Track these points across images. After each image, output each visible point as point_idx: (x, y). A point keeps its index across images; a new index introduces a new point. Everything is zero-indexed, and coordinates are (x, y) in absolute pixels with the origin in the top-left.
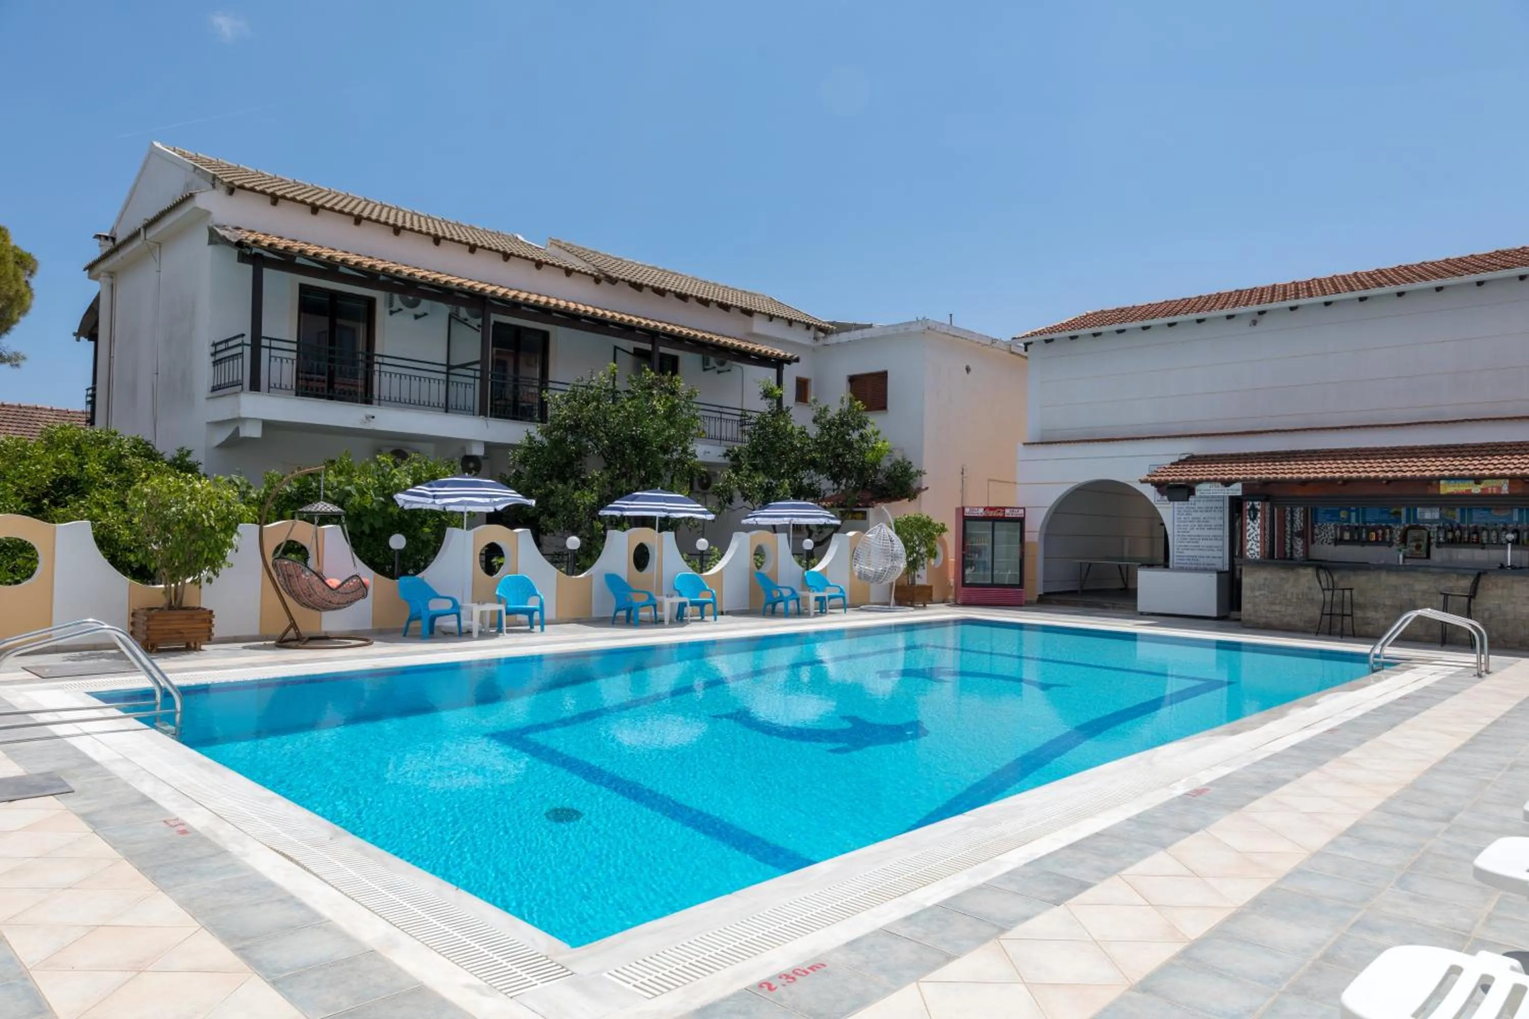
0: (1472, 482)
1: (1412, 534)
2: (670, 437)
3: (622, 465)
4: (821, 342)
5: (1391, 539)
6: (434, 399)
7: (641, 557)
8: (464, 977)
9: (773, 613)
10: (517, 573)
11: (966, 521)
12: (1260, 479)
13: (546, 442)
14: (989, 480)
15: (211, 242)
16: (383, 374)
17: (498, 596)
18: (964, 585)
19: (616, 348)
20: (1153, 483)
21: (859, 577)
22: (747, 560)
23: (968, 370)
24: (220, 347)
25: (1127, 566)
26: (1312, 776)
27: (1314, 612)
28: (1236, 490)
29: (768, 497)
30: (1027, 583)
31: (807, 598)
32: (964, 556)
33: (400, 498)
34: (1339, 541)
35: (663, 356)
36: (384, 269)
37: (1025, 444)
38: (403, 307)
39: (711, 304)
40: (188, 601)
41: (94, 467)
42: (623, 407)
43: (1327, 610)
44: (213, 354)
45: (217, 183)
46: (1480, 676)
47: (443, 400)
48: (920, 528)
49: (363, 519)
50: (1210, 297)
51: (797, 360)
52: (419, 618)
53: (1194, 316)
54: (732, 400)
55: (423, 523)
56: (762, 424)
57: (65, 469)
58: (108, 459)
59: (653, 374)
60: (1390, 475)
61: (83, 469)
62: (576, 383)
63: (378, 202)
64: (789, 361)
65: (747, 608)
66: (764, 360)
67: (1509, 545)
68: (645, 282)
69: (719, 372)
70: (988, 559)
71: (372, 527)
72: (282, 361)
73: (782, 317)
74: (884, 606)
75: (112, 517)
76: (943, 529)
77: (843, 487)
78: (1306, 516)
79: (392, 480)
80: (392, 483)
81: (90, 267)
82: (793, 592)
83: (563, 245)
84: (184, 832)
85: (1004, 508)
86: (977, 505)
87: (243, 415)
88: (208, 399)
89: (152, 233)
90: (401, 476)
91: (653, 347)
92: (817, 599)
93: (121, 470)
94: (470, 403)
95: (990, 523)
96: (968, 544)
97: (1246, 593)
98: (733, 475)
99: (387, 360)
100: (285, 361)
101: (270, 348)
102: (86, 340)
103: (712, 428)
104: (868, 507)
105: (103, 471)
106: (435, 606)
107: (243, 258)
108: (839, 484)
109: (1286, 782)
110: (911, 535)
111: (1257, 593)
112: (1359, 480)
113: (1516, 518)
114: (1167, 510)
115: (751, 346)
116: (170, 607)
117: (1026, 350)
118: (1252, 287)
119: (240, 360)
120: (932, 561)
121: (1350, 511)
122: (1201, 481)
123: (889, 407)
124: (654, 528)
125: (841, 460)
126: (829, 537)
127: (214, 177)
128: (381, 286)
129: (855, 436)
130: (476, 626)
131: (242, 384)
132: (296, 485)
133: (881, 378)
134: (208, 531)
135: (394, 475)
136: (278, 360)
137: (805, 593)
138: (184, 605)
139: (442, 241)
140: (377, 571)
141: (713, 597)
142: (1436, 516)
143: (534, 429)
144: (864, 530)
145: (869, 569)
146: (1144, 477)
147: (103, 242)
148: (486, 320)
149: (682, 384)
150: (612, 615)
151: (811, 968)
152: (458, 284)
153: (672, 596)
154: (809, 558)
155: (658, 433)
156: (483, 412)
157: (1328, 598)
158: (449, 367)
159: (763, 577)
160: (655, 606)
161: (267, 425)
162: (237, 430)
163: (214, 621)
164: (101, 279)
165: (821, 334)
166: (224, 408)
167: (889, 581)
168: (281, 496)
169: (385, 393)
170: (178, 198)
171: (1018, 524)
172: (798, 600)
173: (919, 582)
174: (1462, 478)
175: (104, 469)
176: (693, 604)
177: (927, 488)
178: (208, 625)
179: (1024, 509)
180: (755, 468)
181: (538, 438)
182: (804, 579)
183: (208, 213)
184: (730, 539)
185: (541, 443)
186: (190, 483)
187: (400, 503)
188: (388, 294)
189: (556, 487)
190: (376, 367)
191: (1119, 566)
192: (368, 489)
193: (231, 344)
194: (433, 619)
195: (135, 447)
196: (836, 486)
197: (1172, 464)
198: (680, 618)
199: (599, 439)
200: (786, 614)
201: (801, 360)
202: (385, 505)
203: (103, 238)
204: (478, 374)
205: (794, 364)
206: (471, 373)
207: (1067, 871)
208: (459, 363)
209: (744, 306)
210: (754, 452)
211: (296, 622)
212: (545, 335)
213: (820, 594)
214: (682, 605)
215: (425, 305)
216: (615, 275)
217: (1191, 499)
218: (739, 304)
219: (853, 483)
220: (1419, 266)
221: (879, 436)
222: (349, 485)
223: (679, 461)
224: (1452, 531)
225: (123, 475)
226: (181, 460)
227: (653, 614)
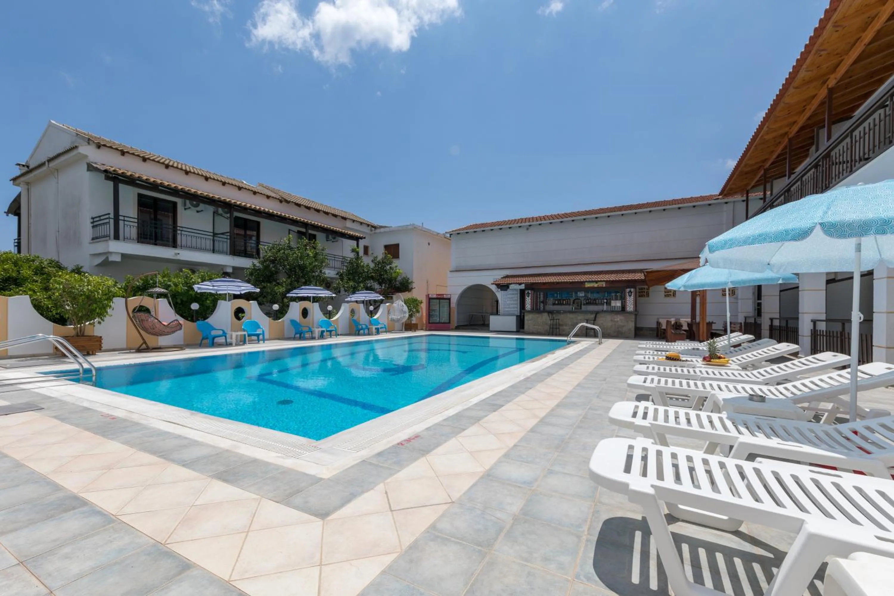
0: (595, 283)
1: (576, 301)
2: (315, 266)
3: (295, 277)
4: (373, 232)
5: (570, 303)
6: (208, 247)
7: (305, 313)
8: (273, 454)
9: (359, 335)
10: (251, 319)
11: (430, 299)
12: (531, 283)
13: (261, 266)
14: (437, 285)
15: (88, 170)
16: (183, 235)
17: (243, 329)
18: (429, 323)
19: (289, 230)
20: (496, 284)
21: (391, 320)
22: (348, 314)
23: (429, 244)
24: (95, 220)
25: (485, 315)
26: (561, 372)
27: (547, 328)
28: (523, 287)
29: (354, 290)
30: (451, 322)
31: (372, 328)
32: (429, 312)
33: (196, 287)
34: (554, 304)
35: (310, 234)
36: (182, 189)
37: (451, 271)
38: (190, 206)
39: (330, 214)
40: (88, 332)
41: (26, 272)
42: (295, 253)
43: (551, 327)
44: (92, 223)
45: (91, 142)
46: (600, 344)
47: (212, 248)
48: (413, 302)
49: (177, 297)
50: (512, 220)
51: (365, 238)
52: (207, 338)
53: (508, 226)
54: (338, 253)
55: (207, 299)
56: (351, 263)
57: (8, 273)
58: (34, 269)
59: (307, 240)
60: (571, 281)
61: (20, 273)
62: (274, 243)
63: (175, 161)
64: (361, 238)
65: (348, 333)
66: (351, 237)
67: (605, 304)
68: (302, 204)
69: (333, 242)
70: (438, 314)
71: (182, 300)
72: (130, 227)
73: (358, 221)
74: (401, 331)
75: (40, 295)
76: (422, 302)
77: (383, 287)
78: (544, 295)
79: (191, 280)
80: (191, 281)
81: (14, 180)
82: (367, 326)
83: (264, 186)
84: (113, 418)
85: (443, 294)
86: (433, 293)
87: (110, 251)
88: (90, 243)
89: (52, 164)
90: (195, 278)
91: (306, 230)
92: (376, 329)
93: (43, 274)
94: (225, 249)
95: (438, 301)
96: (430, 308)
97: (526, 322)
98: (341, 282)
99: (184, 229)
100: (132, 227)
101: (124, 220)
102: (13, 216)
103: (332, 263)
104: (392, 294)
105: (32, 274)
106: (214, 333)
107: (107, 178)
108: (382, 287)
109: (554, 374)
110: (410, 304)
111: (529, 322)
112: (562, 282)
113: (606, 295)
114: (500, 295)
115: (346, 232)
116: (78, 336)
117: (450, 237)
118: (526, 217)
119: (108, 226)
120: (418, 314)
121: (557, 294)
122: (511, 284)
123: (400, 256)
124: (310, 301)
125: (382, 277)
126: (379, 306)
127: (89, 139)
128: (180, 196)
129: (388, 267)
130: (234, 341)
131: (110, 236)
132: (142, 282)
133: (397, 246)
134: (98, 300)
135: (192, 278)
136: (129, 226)
137: (371, 327)
138: (85, 334)
139: (209, 180)
140: (185, 319)
141: (335, 328)
142: (583, 295)
143: (256, 262)
144: (392, 303)
145: (395, 317)
146: (492, 282)
147: (22, 167)
148: (231, 215)
149: (320, 245)
150: (293, 336)
151: (415, 437)
152: (218, 198)
153: (318, 328)
154: (371, 314)
155: (310, 264)
156: (230, 254)
157: (552, 323)
158: (215, 234)
159: (353, 320)
160: (312, 332)
161: (124, 256)
162: (107, 258)
163: (103, 341)
164: (20, 185)
165: (373, 229)
166: (100, 247)
167: (402, 322)
168: (134, 287)
169: (184, 243)
170: (68, 148)
171: (448, 301)
172: (368, 329)
173: (413, 322)
174: (592, 282)
175: (33, 273)
176: (327, 331)
177: (415, 288)
178: (99, 343)
179: (450, 295)
180: (349, 279)
181: (258, 265)
182: (370, 321)
183: (86, 156)
184: (341, 305)
185: (259, 267)
186: (87, 277)
187: (196, 289)
188: (183, 200)
189: (267, 285)
190: (179, 232)
191: (482, 315)
192: (179, 284)
193: (102, 218)
194: (214, 338)
195: (51, 264)
196: (380, 287)
197: (502, 278)
198: (322, 336)
199: (285, 266)
200: (364, 335)
201: (366, 238)
202: (188, 291)
203: (21, 166)
204: (229, 237)
205: (363, 240)
206: (225, 237)
207: (495, 402)
208: (220, 233)
209: (343, 216)
210: (349, 273)
211: (146, 341)
212: (258, 223)
213: (376, 327)
214: (323, 332)
215: (202, 206)
216: (289, 200)
217: (508, 290)
218: (341, 215)
219: (387, 286)
220: (577, 212)
221: (397, 268)
222: (170, 281)
223: (318, 276)
224: (588, 300)
225: (44, 276)
226: (78, 270)
227: (311, 335)
